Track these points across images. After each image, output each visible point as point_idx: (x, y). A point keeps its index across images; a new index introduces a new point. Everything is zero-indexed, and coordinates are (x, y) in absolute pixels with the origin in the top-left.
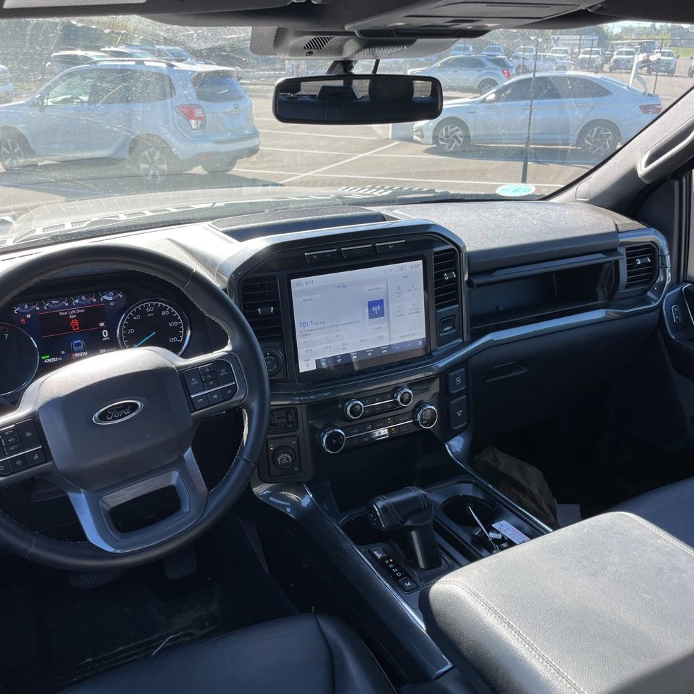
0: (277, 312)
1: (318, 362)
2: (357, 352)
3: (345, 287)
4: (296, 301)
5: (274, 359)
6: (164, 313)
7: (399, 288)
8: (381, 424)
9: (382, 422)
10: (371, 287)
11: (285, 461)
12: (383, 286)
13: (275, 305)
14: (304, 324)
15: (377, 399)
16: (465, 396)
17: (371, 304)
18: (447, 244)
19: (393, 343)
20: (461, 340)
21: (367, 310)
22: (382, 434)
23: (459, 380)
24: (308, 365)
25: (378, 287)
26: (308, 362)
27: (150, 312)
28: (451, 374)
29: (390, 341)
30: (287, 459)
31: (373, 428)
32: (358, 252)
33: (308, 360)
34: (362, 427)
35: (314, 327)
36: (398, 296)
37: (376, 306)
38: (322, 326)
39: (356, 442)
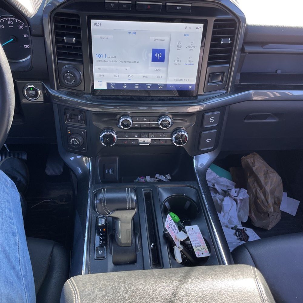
0: (78, 43)
1: (108, 85)
2: (139, 84)
3: (135, 33)
4: (94, 37)
5: (72, 76)
6: (20, 27)
7: (179, 43)
8: (146, 136)
9: (146, 135)
10: (157, 38)
11: (74, 143)
12: (167, 39)
13: (78, 37)
14: (99, 56)
15: (145, 119)
16: (216, 130)
17: (155, 51)
18: (228, 14)
19: (168, 82)
20: (225, 92)
21: (150, 55)
22: (146, 142)
23: (212, 119)
24: (101, 85)
25: (162, 38)
26: (100, 83)
27: (10, 25)
28: (207, 114)
29: (167, 81)
30: (76, 142)
31: (140, 137)
32: (149, 7)
33: (101, 82)
34: (132, 134)
35: (107, 59)
36: (178, 49)
37: (159, 53)
38: (113, 59)
39: (126, 143)
